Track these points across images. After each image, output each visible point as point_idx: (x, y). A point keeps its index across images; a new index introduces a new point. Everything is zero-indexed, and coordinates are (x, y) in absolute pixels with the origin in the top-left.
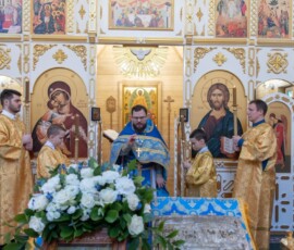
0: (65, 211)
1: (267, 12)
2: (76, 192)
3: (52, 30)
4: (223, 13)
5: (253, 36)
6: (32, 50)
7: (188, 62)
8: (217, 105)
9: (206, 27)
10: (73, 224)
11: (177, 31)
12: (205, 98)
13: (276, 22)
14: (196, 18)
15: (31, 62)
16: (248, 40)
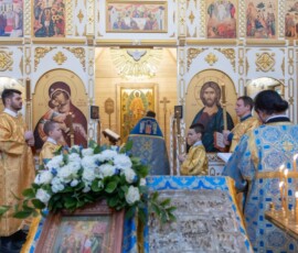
0: (69, 184)
1: (255, 14)
2: (78, 168)
3: (52, 33)
4: (214, 16)
5: (242, 37)
6: (33, 53)
7: (182, 62)
8: (209, 102)
9: (197, 29)
11: (170, 32)
13: (263, 24)
14: (188, 21)
15: (32, 64)
16: (237, 40)
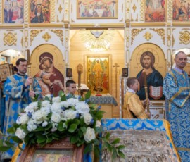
1: (178, 5)
2: (48, 112)
3: (41, 21)
4: (150, 7)
5: (169, 21)
6: (30, 34)
7: (128, 39)
8: (147, 65)
9: (138, 15)
10: (45, 134)
11: (120, 19)
12: (139, 61)
13: (184, 11)
14: (132, 10)
15: (29, 40)
16: (166, 23)
